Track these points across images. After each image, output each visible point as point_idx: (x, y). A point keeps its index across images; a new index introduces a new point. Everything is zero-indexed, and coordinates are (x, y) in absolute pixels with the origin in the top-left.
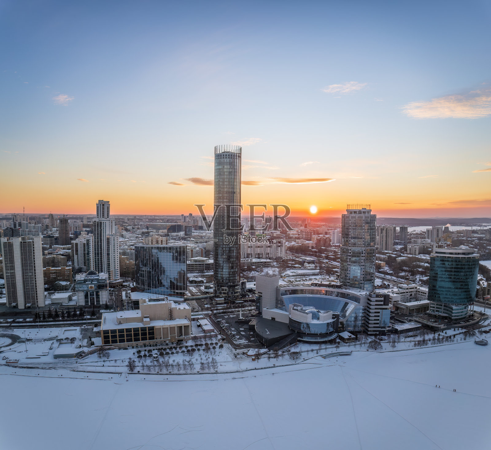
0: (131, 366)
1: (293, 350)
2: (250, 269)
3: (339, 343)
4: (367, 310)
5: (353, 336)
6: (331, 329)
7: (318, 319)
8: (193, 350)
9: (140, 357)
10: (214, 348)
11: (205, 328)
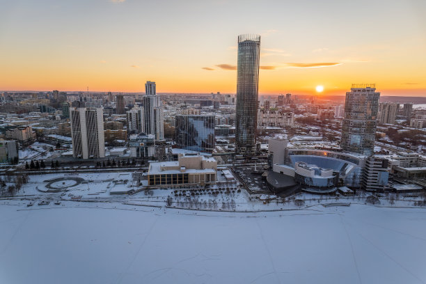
0: (169, 202)
1: (297, 198)
2: (264, 134)
3: (338, 195)
4: (365, 171)
5: (351, 191)
6: (332, 184)
7: (320, 175)
8: (217, 193)
9: (176, 195)
10: (234, 192)
11: (228, 176)
